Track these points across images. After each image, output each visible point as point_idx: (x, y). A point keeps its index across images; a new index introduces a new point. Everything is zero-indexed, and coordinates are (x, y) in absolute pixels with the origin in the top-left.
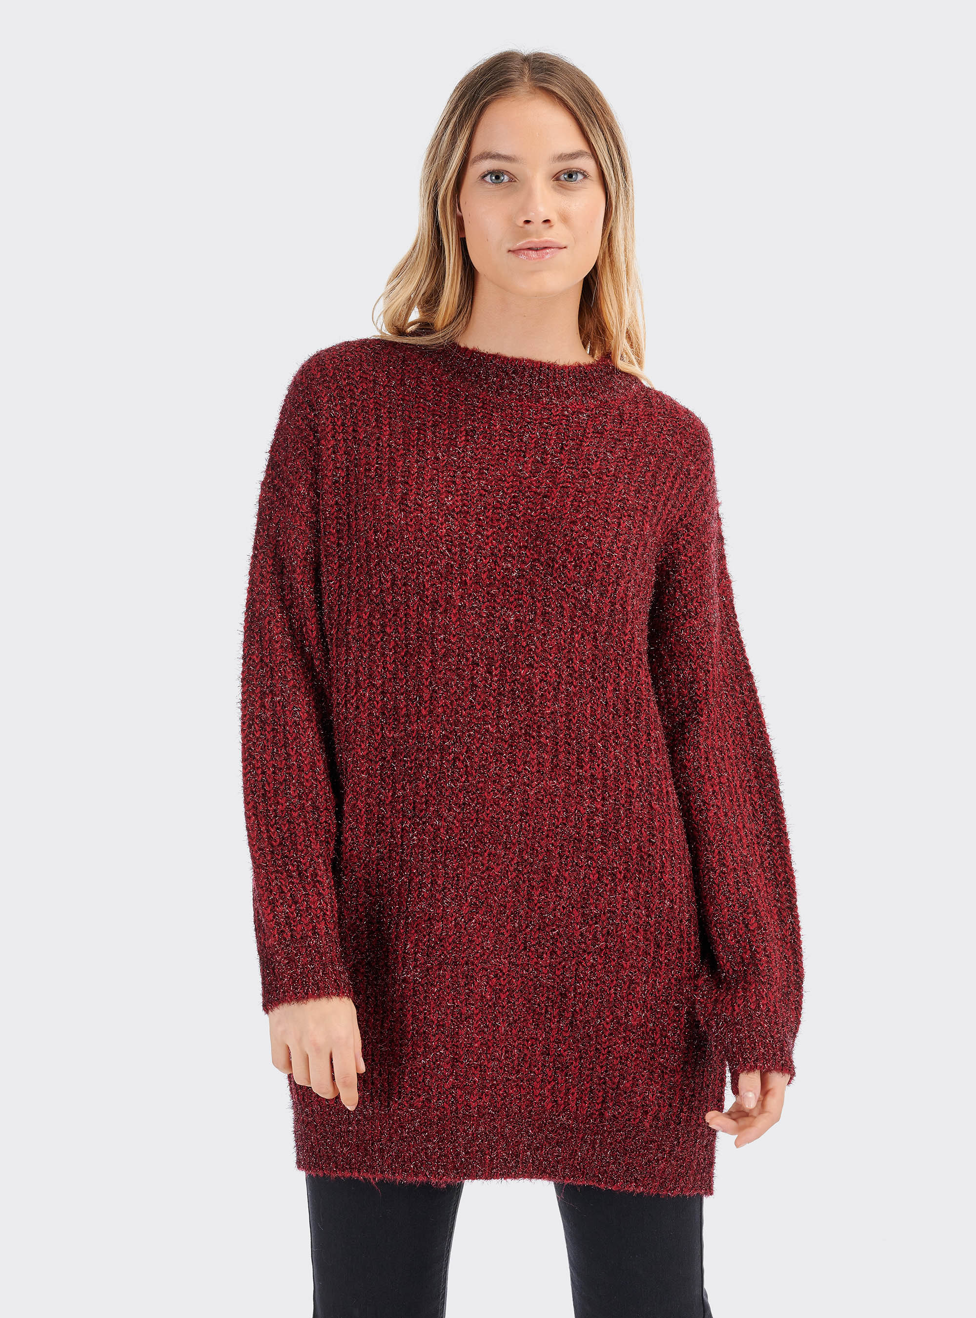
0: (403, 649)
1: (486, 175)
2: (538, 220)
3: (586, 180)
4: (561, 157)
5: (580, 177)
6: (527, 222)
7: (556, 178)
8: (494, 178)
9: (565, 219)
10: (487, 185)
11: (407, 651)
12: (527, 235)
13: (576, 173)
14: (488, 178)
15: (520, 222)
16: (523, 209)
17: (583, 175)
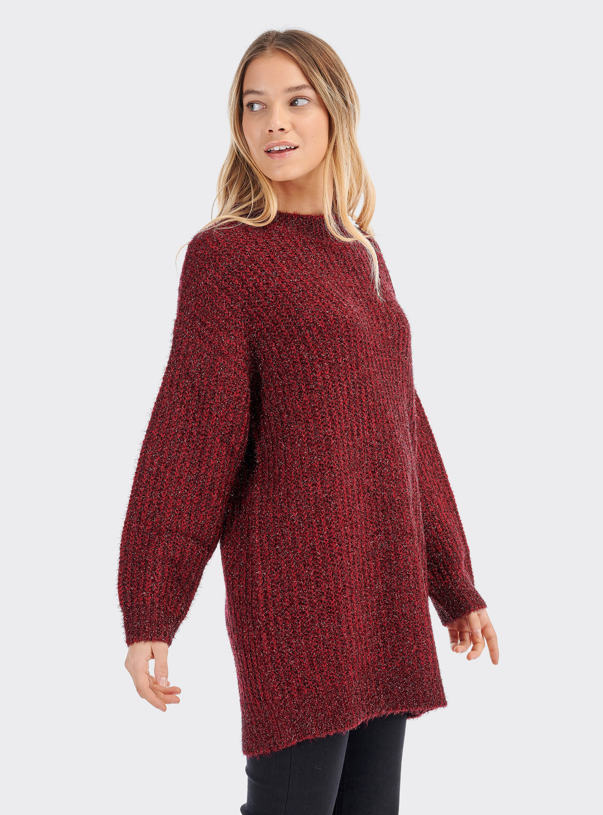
2: (275, 129)
4: (290, 90)
6: (271, 131)
12: (272, 138)
16: (269, 124)
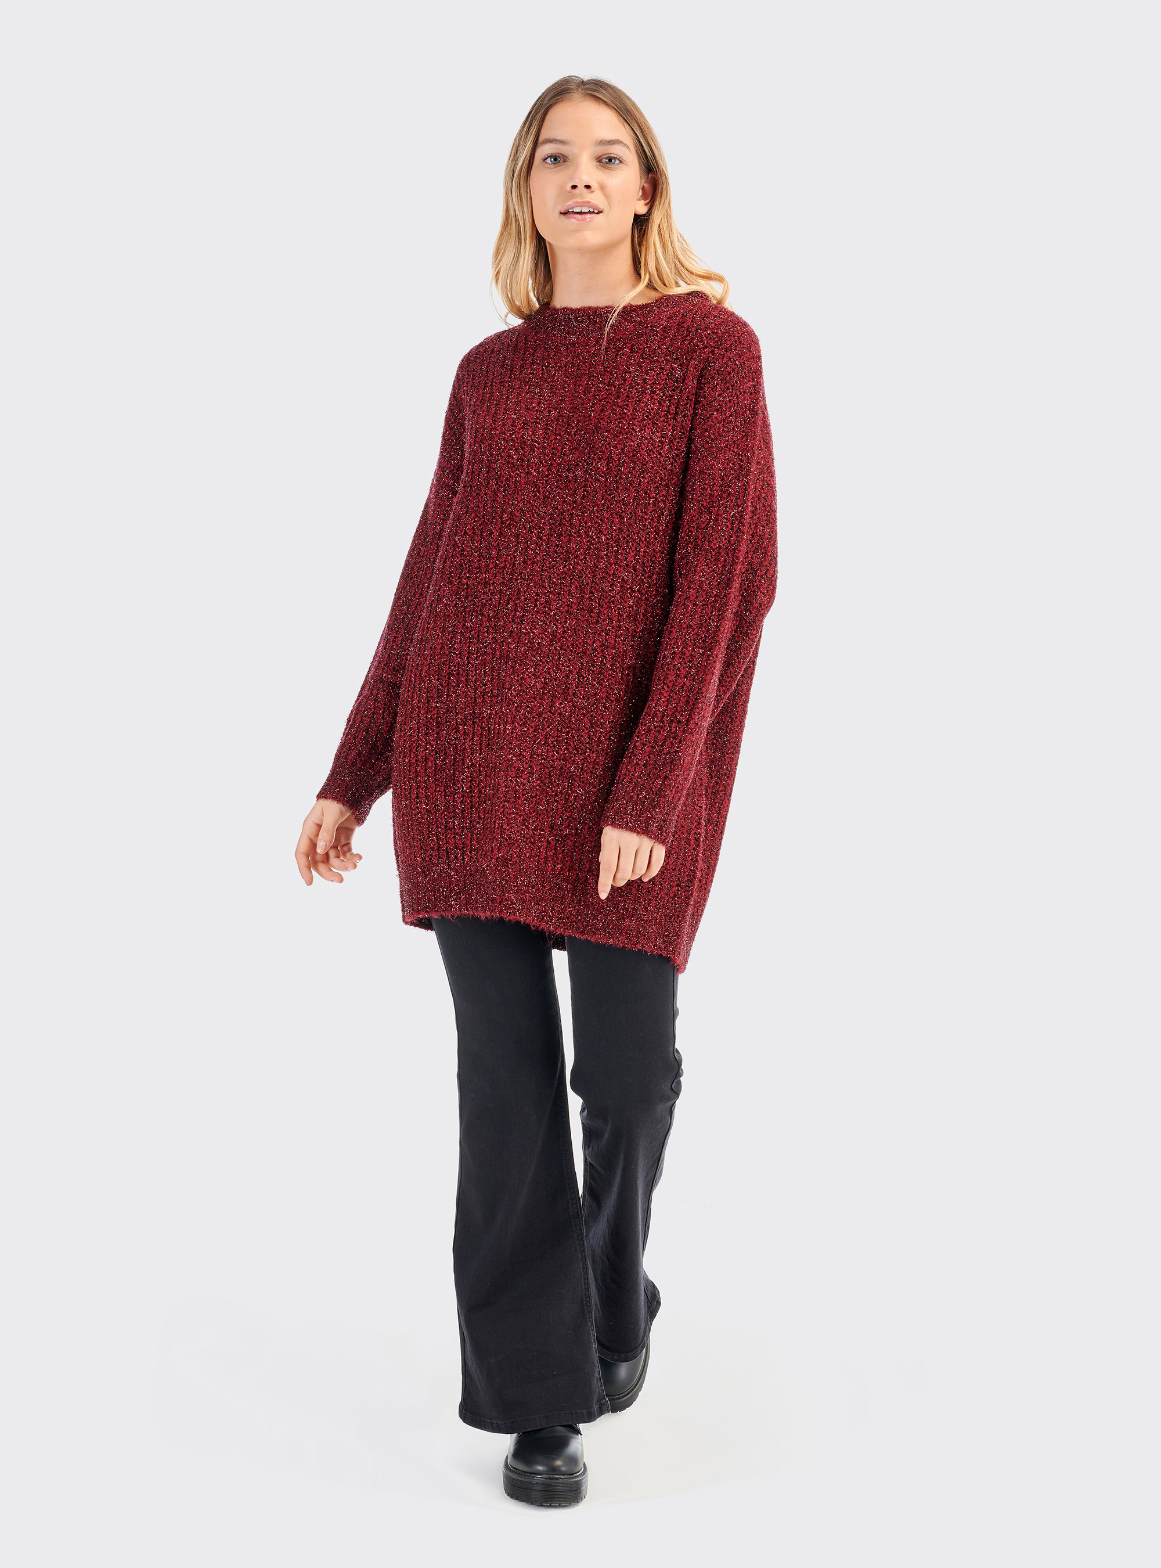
0: (481, 519)
1: (547, 158)
2: (580, 185)
3: (621, 164)
4: (604, 144)
5: (617, 162)
6: (574, 187)
7: (599, 160)
8: (553, 160)
9: (602, 187)
10: (547, 165)
11: (484, 521)
12: (574, 196)
13: (615, 158)
14: (548, 161)
15: (569, 188)
16: (572, 178)
17: (619, 160)
